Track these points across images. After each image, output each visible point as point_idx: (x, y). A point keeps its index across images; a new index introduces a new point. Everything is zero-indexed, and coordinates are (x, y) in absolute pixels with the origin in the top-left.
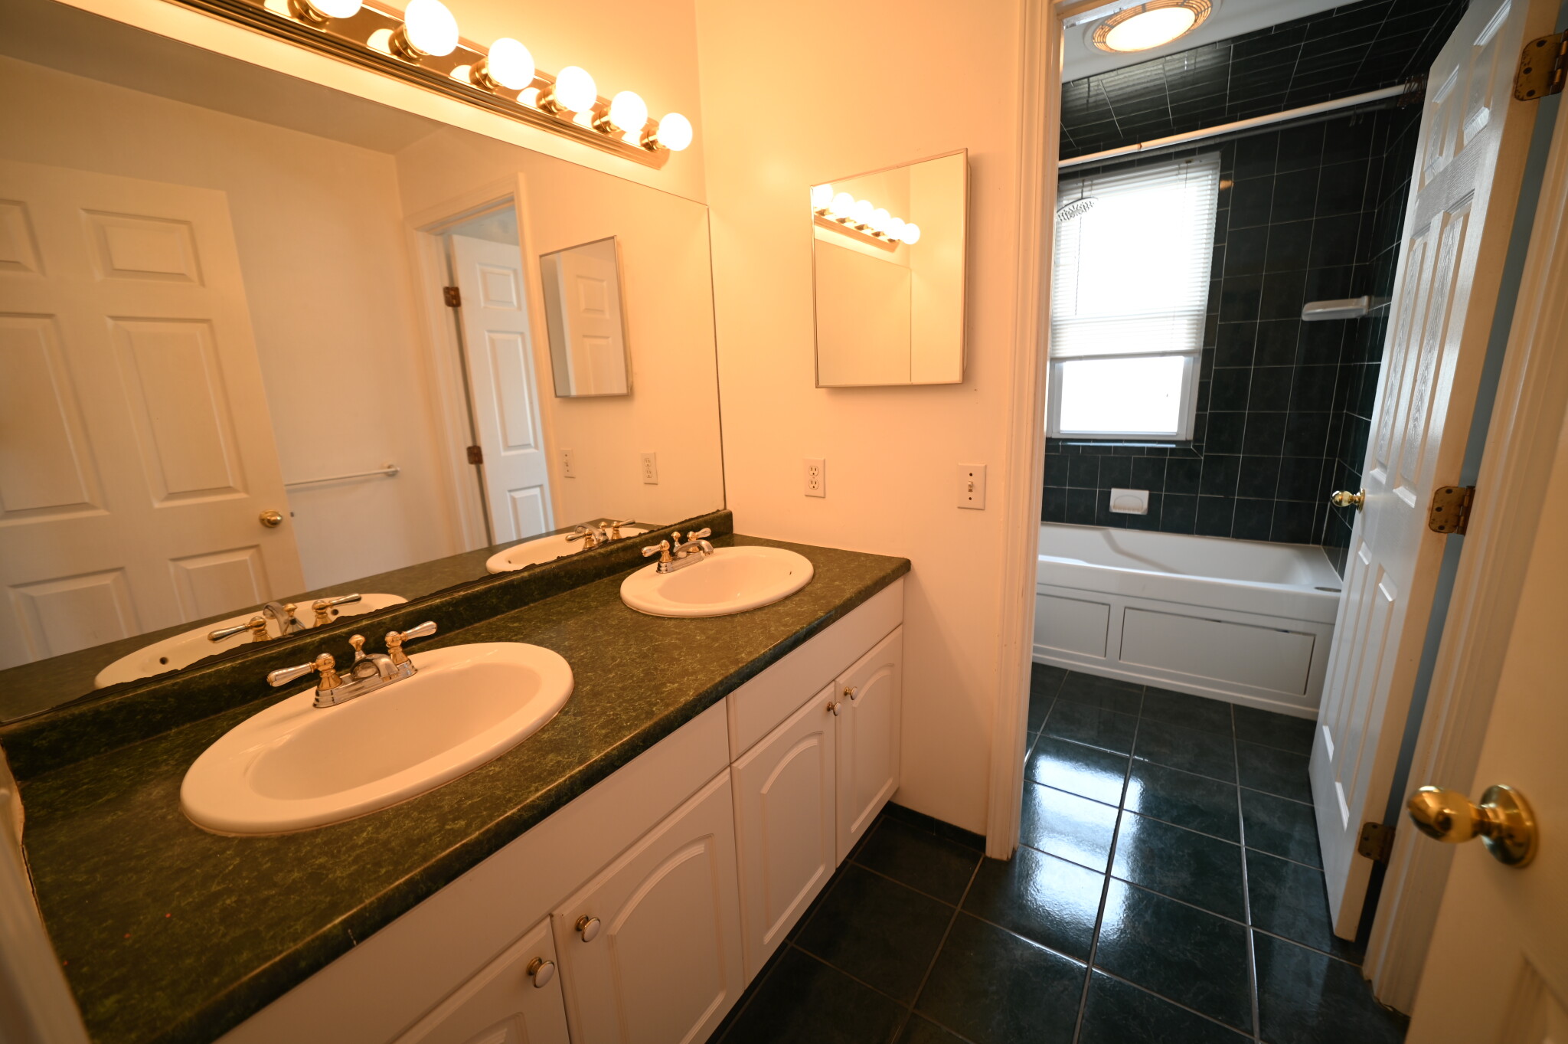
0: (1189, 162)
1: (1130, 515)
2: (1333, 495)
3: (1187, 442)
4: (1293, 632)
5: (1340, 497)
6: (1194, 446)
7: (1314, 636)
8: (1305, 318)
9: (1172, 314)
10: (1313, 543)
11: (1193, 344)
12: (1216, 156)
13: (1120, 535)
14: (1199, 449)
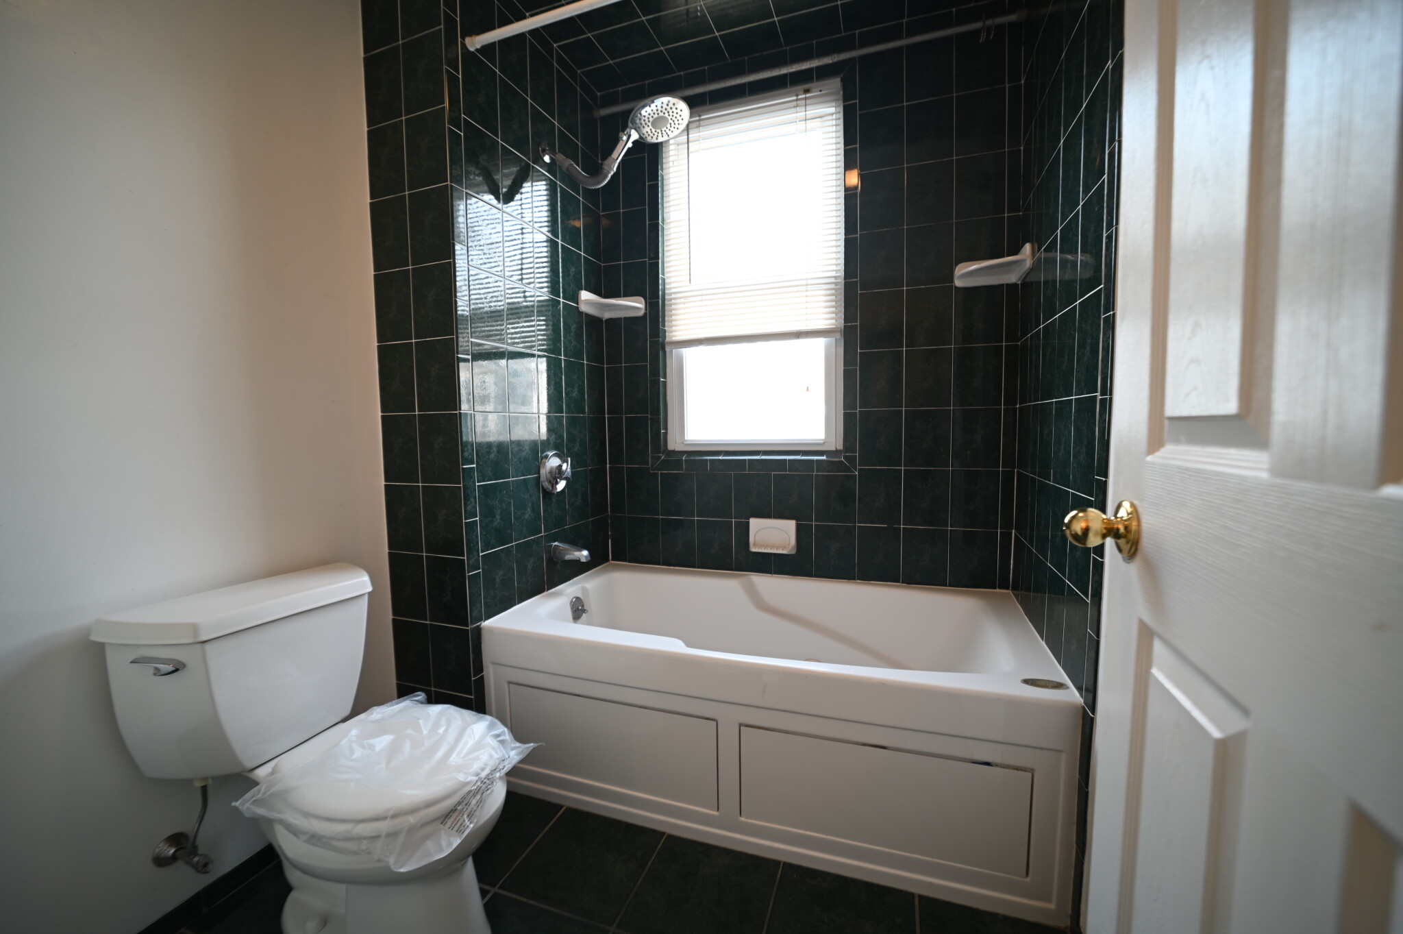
0: (807, 91)
1: (775, 554)
2: (1066, 520)
3: (836, 453)
4: (997, 765)
5: (1083, 525)
6: (845, 458)
7: (1032, 771)
8: (958, 283)
9: (804, 282)
10: (1000, 588)
11: (834, 321)
12: (836, 83)
13: (763, 582)
14: (851, 460)
